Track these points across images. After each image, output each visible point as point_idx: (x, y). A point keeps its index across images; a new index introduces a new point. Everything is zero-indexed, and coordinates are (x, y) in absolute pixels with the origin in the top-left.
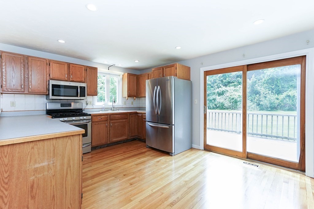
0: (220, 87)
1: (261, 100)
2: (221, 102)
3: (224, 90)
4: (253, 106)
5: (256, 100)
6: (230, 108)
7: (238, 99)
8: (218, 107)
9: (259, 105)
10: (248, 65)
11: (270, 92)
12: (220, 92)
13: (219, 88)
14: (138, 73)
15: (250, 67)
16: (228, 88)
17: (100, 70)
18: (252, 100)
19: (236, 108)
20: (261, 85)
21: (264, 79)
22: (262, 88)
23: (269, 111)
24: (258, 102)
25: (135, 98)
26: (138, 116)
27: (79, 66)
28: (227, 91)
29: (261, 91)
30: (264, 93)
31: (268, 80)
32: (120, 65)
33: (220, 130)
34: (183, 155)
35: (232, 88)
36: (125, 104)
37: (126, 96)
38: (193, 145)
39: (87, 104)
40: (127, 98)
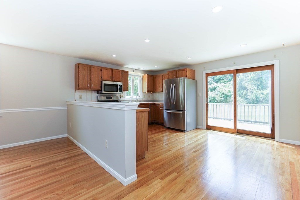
0: (212, 83)
1: (248, 94)
2: (213, 97)
3: (216, 86)
4: (241, 100)
5: (243, 95)
6: (221, 102)
7: (228, 94)
8: (210, 101)
9: (246, 99)
10: (237, 70)
11: (256, 88)
12: (212, 88)
13: (211, 85)
14: (154, 74)
15: (239, 71)
16: (219, 84)
17: (130, 73)
18: (240, 94)
19: (226, 102)
20: (248, 82)
21: (250, 76)
22: (249, 85)
23: (255, 104)
24: (245, 96)
25: (152, 93)
26: (156, 106)
27: (118, 71)
28: (218, 87)
29: (247, 87)
30: (251, 89)
31: (254, 77)
32: (142, 69)
33: (215, 118)
34: (192, 132)
35: (223, 84)
36: (144, 97)
37: (146, 91)
38: (198, 126)
39: (121, 97)
40: (146, 93)
